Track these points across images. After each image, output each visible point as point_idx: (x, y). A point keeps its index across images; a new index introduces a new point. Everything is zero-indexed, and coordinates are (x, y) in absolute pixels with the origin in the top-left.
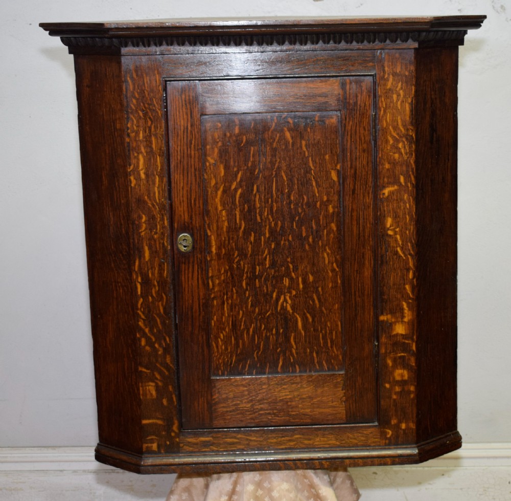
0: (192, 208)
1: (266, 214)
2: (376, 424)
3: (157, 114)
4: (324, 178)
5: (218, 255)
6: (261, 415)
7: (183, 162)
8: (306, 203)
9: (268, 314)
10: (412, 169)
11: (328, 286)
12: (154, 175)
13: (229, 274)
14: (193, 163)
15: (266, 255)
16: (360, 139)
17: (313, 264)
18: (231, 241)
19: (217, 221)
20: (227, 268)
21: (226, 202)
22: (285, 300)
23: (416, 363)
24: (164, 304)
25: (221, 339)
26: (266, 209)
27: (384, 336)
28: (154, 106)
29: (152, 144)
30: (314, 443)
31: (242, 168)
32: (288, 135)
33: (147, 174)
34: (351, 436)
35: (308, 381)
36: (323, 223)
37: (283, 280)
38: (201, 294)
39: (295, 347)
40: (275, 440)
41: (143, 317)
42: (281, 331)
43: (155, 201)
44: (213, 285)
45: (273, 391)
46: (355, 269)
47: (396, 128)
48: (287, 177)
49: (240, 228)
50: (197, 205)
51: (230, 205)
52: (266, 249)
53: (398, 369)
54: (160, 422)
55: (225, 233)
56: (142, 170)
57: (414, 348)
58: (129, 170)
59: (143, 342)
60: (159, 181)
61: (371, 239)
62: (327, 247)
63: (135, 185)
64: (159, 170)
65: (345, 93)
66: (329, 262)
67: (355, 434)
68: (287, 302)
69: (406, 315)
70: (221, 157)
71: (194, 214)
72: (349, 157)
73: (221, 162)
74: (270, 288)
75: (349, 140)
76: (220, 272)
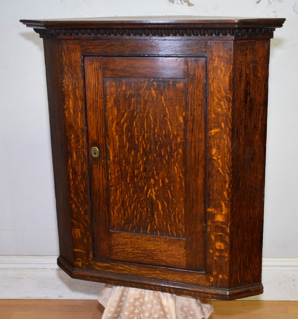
0: (98, 132)
1: (141, 139)
2: (204, 272)
3: (78, 76)
4: (175, 121)
5: (114, 161)
6: (138, 256)
7: (94, 105)
8: (164, 135)
9: (142, 199)
10: (230, 119)
11: (177, 187)
12: (78, 112)
13: (120, 173)
14: (99, 105)
15: (141, 164)
16: (197, 98)
17: (168, 172)
18: (121, 154)
19: (113, 141)
20: (119, 169)
21: (118, 130)
22: (152, 192)
23: (229, 240)
24: (84, 186)
25: (116, 210)
26: (141, 137)
27: (210, 221)
28: (77, 71)
29: (76, 93)
30: (167, 277)
31: (127, 111)
32: (153, 92)
33: (74, 111)
34: (189, 277)
35: (164, 241)
36: (174, 148)
37: (150, 180)
38: (104, 183)
39: (157, 220)
40: (145, 272)
41: (73, 192)
42: (149, 210)
43: (79, 128)
44: (111, 178)
45: (144, 244)
46: (193, 178)
47: (219, 92)
48: (153, 118)
49: (126, 146)
50: (102, 131)
51: (120, 133)
52: (140, 160)
53: (218, 242)
54: (83, 251)
55: (118, 149)
56: (71, 108)
57: (228, 231)
58: (65, 108)
59: (74, 206)
60: (80, 115)
61: (203, 161)
62: (176, 163)
63: (68, 117)
64: (80, 109)
65: (188, 68)
66: (177, 172)
67: (191, 277)
68: (152, 193)
69: (224, 210)
70: (115, 103)
71: (99, 136)
72: (190, 108)
73: (115, 106)
74: (143, 184)
75: (190, 98)
76: (115, 171)
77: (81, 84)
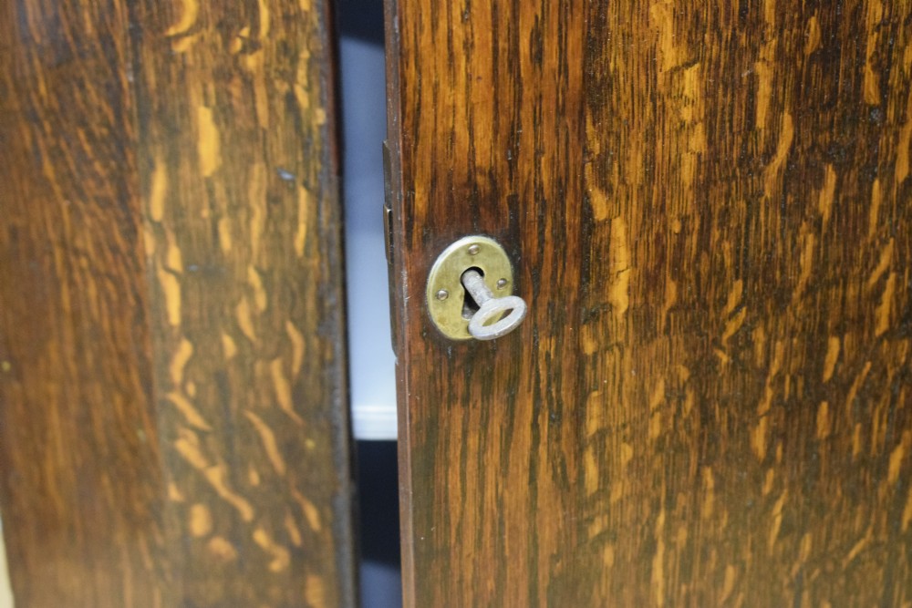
0: (518, 80)
5: (642, 319)
9: (852, 554)
13: (689, 404)
15: (885, 275)
18: (716, 234)
19: (651, 136)
20: (684, 373)
21: (707, 16)
38: (547, 535)
44: (605, 477)
49: (770, 153)
50: (551, 61)
51: (727, 34)
52: (884, 242)
55: (690, 196)
71: (526, 113)
74: (880, 430)
76: (644, 402)
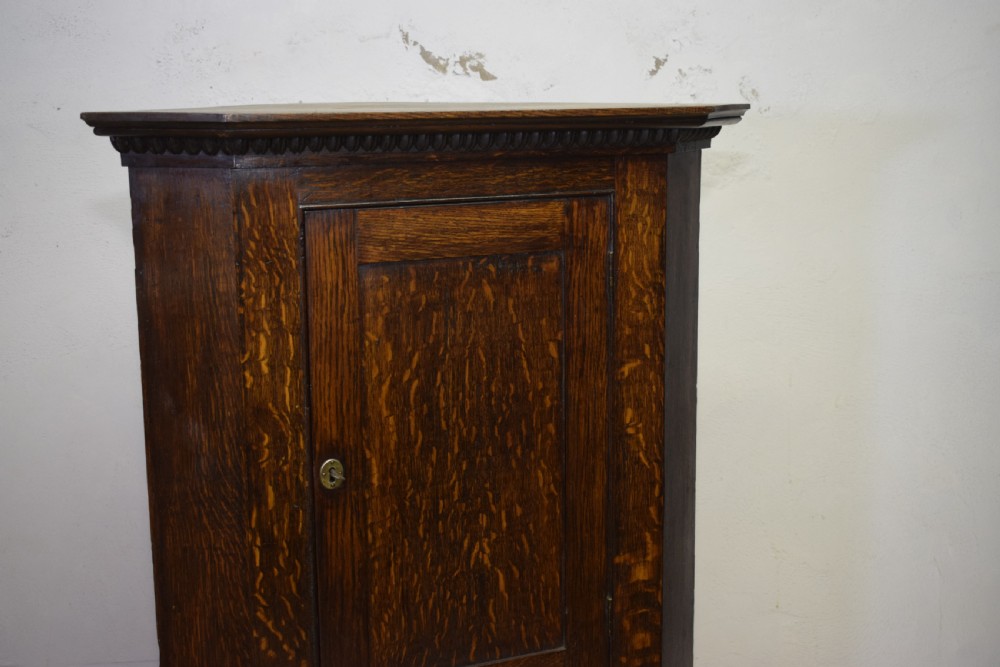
0: (343, 418)
1: (454, 416)
3: (289, 265)
4: (540, 355)
5: (382, 488)
7: (330, 342)
8: (513, 396)
9: (455, 575)
10: (661, 334)
11: (543, 521)
12: (284, 368)
13: (398, 517)
14: (345, 343)
15: (455, 482)
16: (591, 292)
17: (523, 489)
18: (402, 465)
19: (381, 435)
20: (396, 507)
21: (394, 402)
22: (482, 549)
24: (298, 577)
25: (385, 622)
26: (455, 409)
27: (620, 586)
28: (286, 252)
29: (281, 315)
31: (420, 347)
32: (488, 290)
33: (271, 366)
36: (537, 424)
37: (478, 518)
38: (357, 554)
39: (494, 619)
41: (264, 603)
42: (475, 597)
43: (287, 412)
44: (374, 538)
46: (582, 490)
47: (640, 273)
48: (486, 357)
49: (416, 442)
50: (352, 411)
51: (401, 408)
52: (453, 472)
53: (638, 633)
55: (394, 453)
56: (264, 359)
57: (659, 599)
58: (243, 361)
60: (291, 376)
61: (604, 443)
62: (542, 461)
63: (252, 386)
64: (291, 359)
65: (571, 222)
66: (544, 483)
68: (483, 552)
69: (649, 551)
70: (387, 330)
71: (346, 426)
72: (575, 320)
73: (388, 339)
74: (459, 532)
75: (576, 295)
76: (384, 515)
77: (296, 287)
